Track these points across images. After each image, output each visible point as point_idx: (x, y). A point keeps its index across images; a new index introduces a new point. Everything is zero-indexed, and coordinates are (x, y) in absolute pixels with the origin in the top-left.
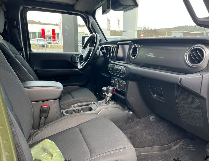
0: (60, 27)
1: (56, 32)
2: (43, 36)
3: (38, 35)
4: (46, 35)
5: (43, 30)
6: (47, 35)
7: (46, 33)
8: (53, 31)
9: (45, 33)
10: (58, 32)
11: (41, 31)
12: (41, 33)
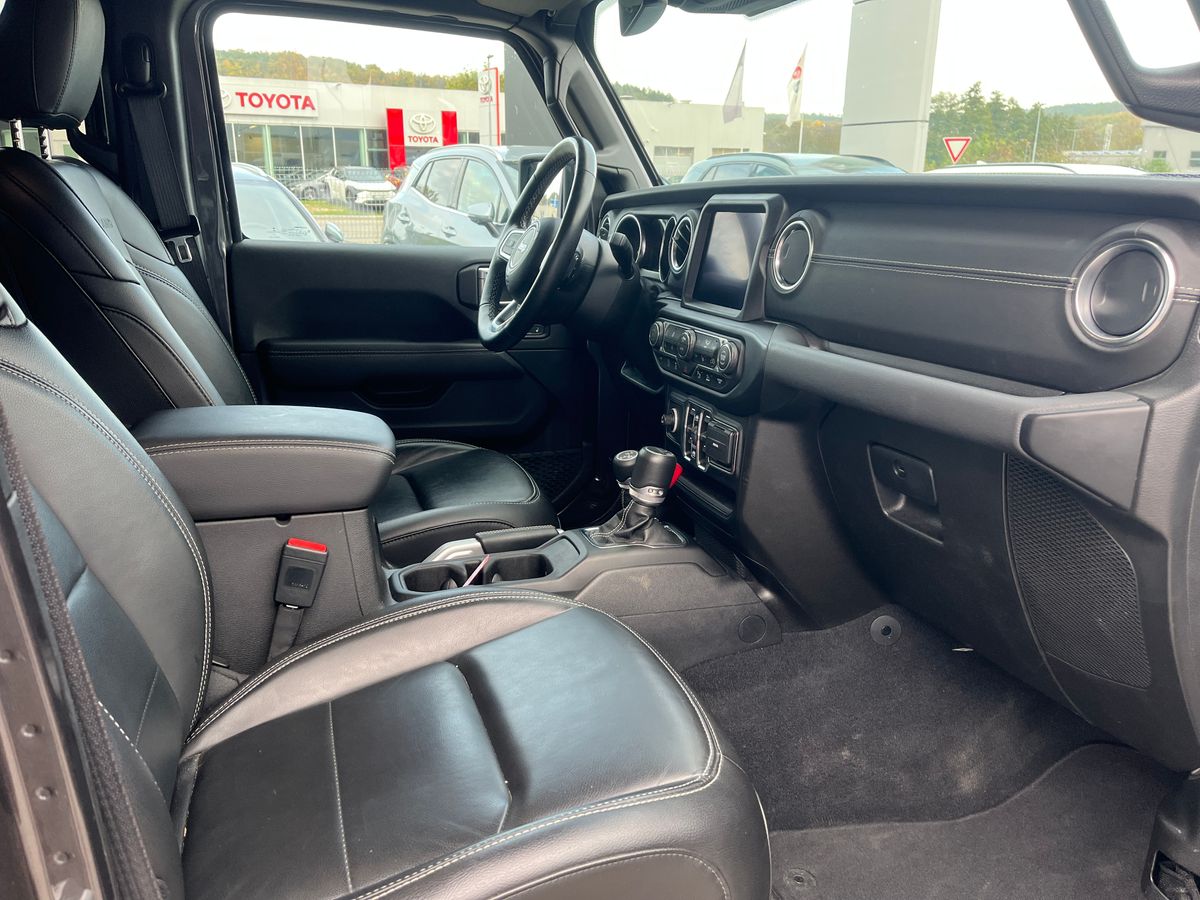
0: (484, 100)
1: (461, 127)
2: (391, 148)
3: (370, 145)
4: (407, 143)
5: (395, 117)
6: (413, 144)
7: (413, 134)
8: (449, 121)
9: (407, 132)
10: (474, 129)
11: (384, 125)
12: (382, 132)
